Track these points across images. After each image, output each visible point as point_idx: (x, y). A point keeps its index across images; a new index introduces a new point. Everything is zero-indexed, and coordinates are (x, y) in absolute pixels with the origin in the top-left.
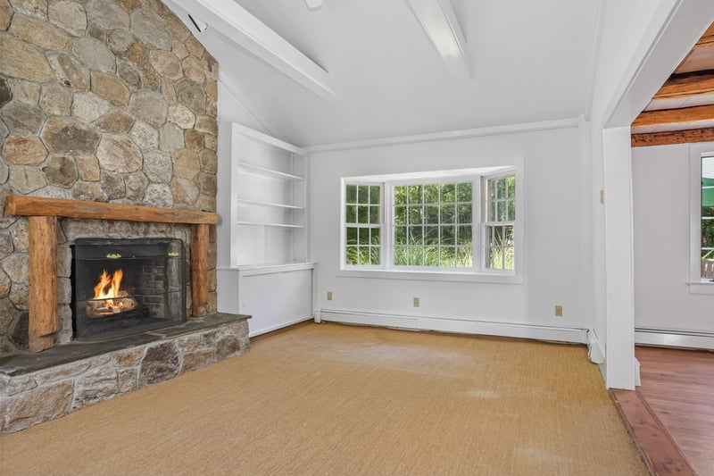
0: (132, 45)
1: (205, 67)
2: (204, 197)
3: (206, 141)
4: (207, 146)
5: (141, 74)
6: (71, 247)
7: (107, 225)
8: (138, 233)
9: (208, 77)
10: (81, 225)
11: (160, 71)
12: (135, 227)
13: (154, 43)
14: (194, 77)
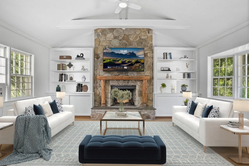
0: (124, 37)
1: (147, 33)
2: (148, 72)
3: (148, 55)
4: (149, 56)
5: (127, 43)
6: (111, 86)
7: (118, 81)
8: (125, 83)
9: (148, 35)
10: (112, 81)
11: (132, 40)
12: (125, 81)
13: (130, 33)
14: (143, 37)
